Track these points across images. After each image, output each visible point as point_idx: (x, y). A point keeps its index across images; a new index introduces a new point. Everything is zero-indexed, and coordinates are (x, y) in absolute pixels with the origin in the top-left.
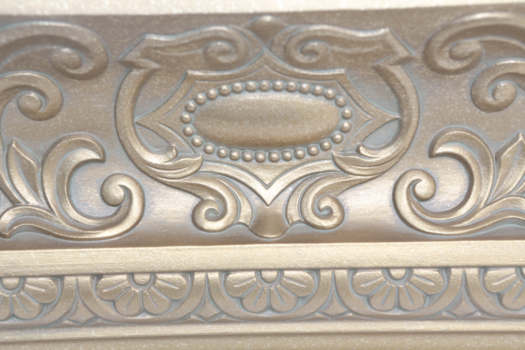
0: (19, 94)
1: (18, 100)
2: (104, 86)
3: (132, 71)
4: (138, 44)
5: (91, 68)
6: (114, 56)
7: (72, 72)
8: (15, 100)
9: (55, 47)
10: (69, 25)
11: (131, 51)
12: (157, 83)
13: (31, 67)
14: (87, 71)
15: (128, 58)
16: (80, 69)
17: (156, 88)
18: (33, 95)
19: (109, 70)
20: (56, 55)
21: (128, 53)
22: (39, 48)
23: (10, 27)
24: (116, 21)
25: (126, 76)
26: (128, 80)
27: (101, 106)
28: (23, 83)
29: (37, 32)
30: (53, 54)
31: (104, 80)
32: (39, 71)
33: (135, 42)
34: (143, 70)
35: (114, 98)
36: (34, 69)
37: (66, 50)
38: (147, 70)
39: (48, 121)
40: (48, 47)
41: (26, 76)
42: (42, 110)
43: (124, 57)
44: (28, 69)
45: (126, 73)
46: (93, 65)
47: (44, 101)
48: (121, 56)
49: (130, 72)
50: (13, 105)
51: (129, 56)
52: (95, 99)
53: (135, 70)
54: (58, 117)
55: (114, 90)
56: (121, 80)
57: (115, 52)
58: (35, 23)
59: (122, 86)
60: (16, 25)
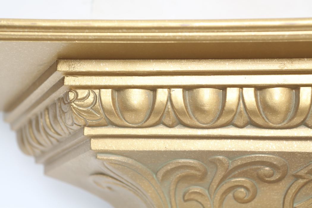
0: (235, 189)
1: (234, 193)
2: (280, 187)
3: (299, 180)
4: (307, 166)
5: (277, 178)
6: (291, 172)
7: (267, 179)
8: (232, 192)
9: (262, 167)
10: (274, 156)
11: (302, 170)
12: (310, 187)
13: (246, 176)
14: (275, 179)
15: (299, 174)
16: (271, 178)
17: (309, 189)
18: (243, 190)
19: (285, 179)
20: (262, 170)
21: (300, 171)
22: (254, 167)
23: (244, 157)
24: (299, 155)
25: (294, 182)
26: (295, 185)
27: (276, 197)
28: (240, 184)
29: (258, 160)
30: (260, 170)
31: (281, 184)
32: (249, 178)
33: (305, 166)
34: (306, 180)
35: (284, 193)
36: (247, 177)
37: (267, 168)
38: (308, 180)
39: (247, 204)
40: (259, 167)
41: (242, 181)
42: (246, 198)
43: (296, 173)
44: (243, 177)
45: (294, 181)
46: (279, 176)
47: (248, 194)
48: (295, 172)
49: (297, 180)
50: (231, 195)
51: (300, 172)
52: (274, 194)
53: (301, 179)
54: (253, 202)
55: (285, 189)
56: (291, 184)
57: (292, 170)
58: (257, 155)
59: (291, 187)
60: (248, 156)
